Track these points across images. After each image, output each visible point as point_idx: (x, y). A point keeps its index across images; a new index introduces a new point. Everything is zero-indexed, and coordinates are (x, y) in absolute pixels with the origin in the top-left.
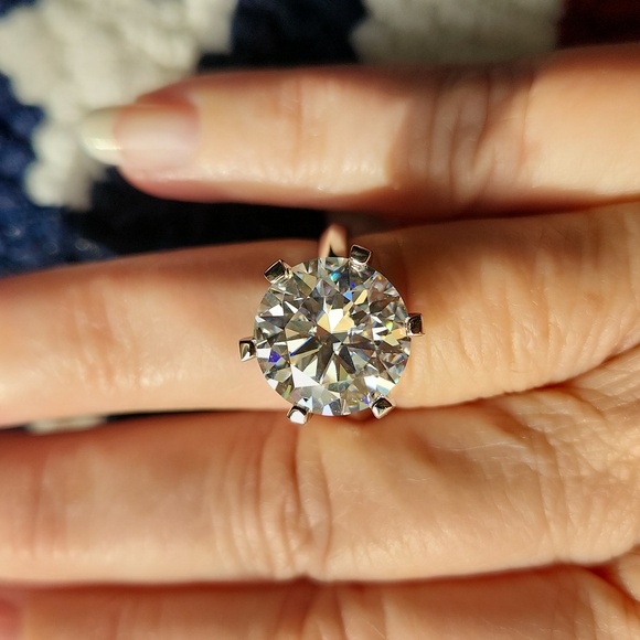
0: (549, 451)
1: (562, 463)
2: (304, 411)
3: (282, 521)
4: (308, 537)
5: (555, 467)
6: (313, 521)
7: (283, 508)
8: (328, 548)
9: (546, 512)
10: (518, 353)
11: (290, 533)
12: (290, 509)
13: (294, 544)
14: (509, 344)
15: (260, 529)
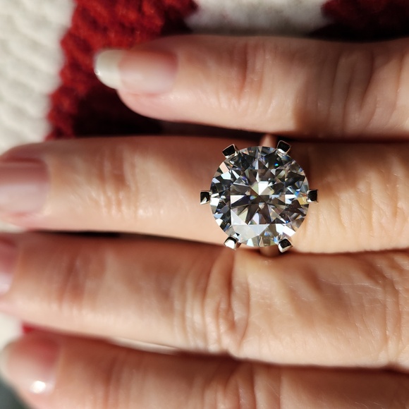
0: (396, 293)
1: (402, 302)
2: (235, 240)
3: (217, 313)
4: (232, 326)
5: (397, 304)
6: (237, 317)
7: (219, 305)
8: (244, 336)
9: (387, 333)
10: (375, 224)
11: (221, 321)
12: (223, 306)
13: (223, 328)
14: (370, 218)
15: (203, 315)
